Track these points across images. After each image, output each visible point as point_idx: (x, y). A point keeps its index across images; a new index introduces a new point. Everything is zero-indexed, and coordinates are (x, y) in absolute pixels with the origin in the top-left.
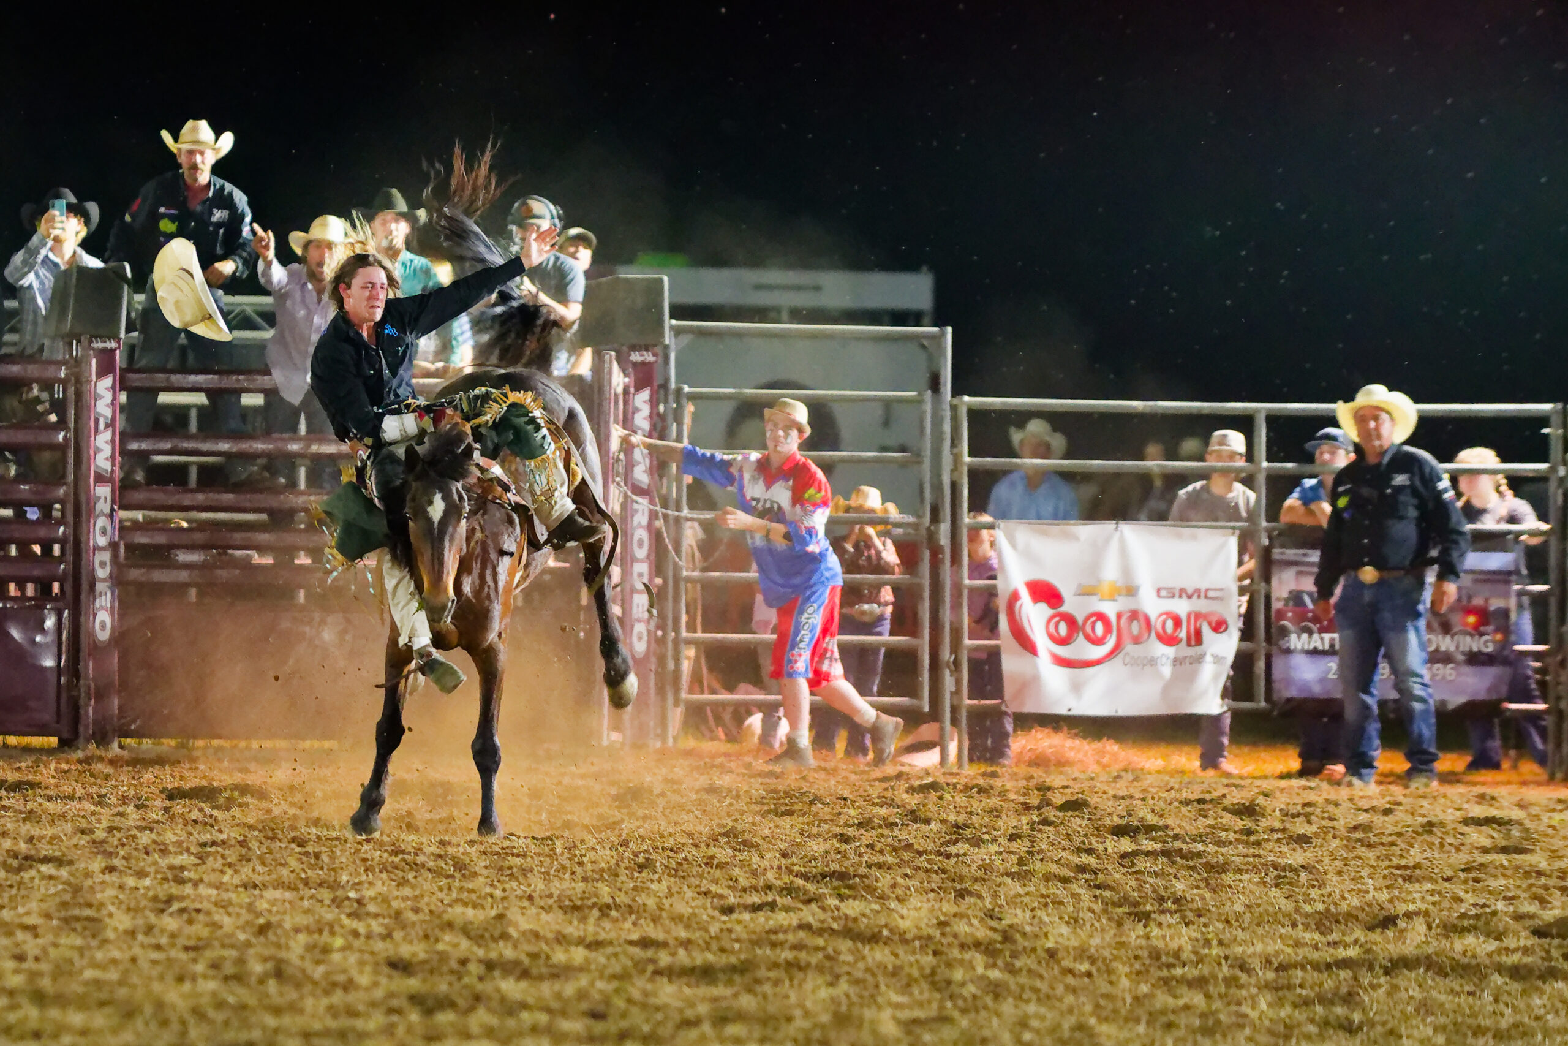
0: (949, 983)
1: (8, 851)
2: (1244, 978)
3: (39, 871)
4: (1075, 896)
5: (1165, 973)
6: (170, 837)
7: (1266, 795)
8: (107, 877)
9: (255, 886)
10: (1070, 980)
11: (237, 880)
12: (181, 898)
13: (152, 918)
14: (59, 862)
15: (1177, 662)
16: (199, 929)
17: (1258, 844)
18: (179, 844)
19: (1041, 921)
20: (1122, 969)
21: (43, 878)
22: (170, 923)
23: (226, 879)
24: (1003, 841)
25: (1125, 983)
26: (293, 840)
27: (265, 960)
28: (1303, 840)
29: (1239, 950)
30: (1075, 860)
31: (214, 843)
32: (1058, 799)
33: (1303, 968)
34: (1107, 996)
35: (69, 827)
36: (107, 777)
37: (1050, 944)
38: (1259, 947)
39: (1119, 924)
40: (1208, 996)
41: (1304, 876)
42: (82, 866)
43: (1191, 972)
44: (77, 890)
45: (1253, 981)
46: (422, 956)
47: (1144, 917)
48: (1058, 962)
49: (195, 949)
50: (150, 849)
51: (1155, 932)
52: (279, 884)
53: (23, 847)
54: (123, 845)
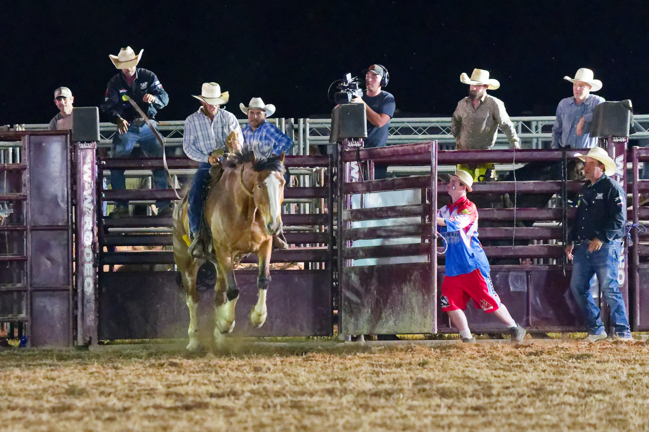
1: (579, 389)
3: (594, 397)
8: (628, 399)
14: (605, 393)
21: (597, 400)
35: (607, 376)
36: (625, 351)
42: (616, 394)
44: (614, 406)
53: (586, 386)
54: (635, 384)
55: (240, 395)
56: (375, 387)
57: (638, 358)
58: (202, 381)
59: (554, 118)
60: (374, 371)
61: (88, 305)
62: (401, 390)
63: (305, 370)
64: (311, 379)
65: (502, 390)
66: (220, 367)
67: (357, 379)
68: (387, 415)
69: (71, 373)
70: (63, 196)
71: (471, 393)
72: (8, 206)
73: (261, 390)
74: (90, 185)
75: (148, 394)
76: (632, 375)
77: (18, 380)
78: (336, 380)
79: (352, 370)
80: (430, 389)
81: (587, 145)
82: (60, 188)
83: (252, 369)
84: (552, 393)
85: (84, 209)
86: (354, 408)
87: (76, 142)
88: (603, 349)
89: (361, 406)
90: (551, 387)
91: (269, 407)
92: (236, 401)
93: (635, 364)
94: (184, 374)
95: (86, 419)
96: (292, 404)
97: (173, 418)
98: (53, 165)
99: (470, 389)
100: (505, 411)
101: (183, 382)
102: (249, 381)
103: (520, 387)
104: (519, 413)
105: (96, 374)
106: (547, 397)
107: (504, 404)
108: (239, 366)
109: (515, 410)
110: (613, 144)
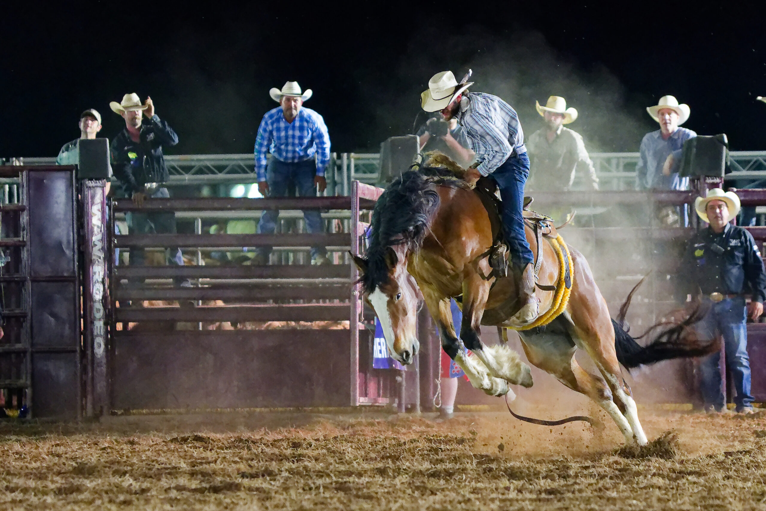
1: (669, 469)
3: (687, 480)
8: (726, 482)
14: (699, 474)
21: (690, 483)
36: (722, 426)
42: (712, 476)
44: (710, 490)
53: (678, 466)
54: (734, 464)
55: (276, 475)
56: (433, 466)
57: (737, 433)
58: (232, 459)
59: (638, 154)
60: (432, 447)
61: (99, 370)
62: (464, 470)
63: (351, 447)
64: (359, 457)
65: (580, 470)
66: (254, 442)
67: (412, 458)
68: (448, 499)
69: (79, 449)
70: (69, 242)
71: (544, 474)
72: (4, 253)
73: (301, 469)
74: (99, 230)
75: (170, 474)
76: (730, 454)
77: (17, 456)
78: (387, 458)
79: (407, 446)
80: (496, 469)
81: (675, 187)
82: (65, 232)
83: (290, 444)
84: (638, 474)
85: (94, 257)
86: (409, 491)
87: (83, 179)
88: (696, 423)
89: (417, 488)
90: (637, 467)
91: (311, 489)
92: (273, 483)
93: (733, 441)
94: (211, 450)
95: (98, 502)
96: (338, 485)
97: (200, 501)
98: (56, 205)
99: (543, 469)
100: (584, 494)
101: (210, 459)
102: (287, 459)
103: (601, 467)
104: (600, 497)
105: (109, 450)
106: (632, 479)
107: (582, 487)
108: (275, 441)
109: (596, 493)
110: (706, 185)
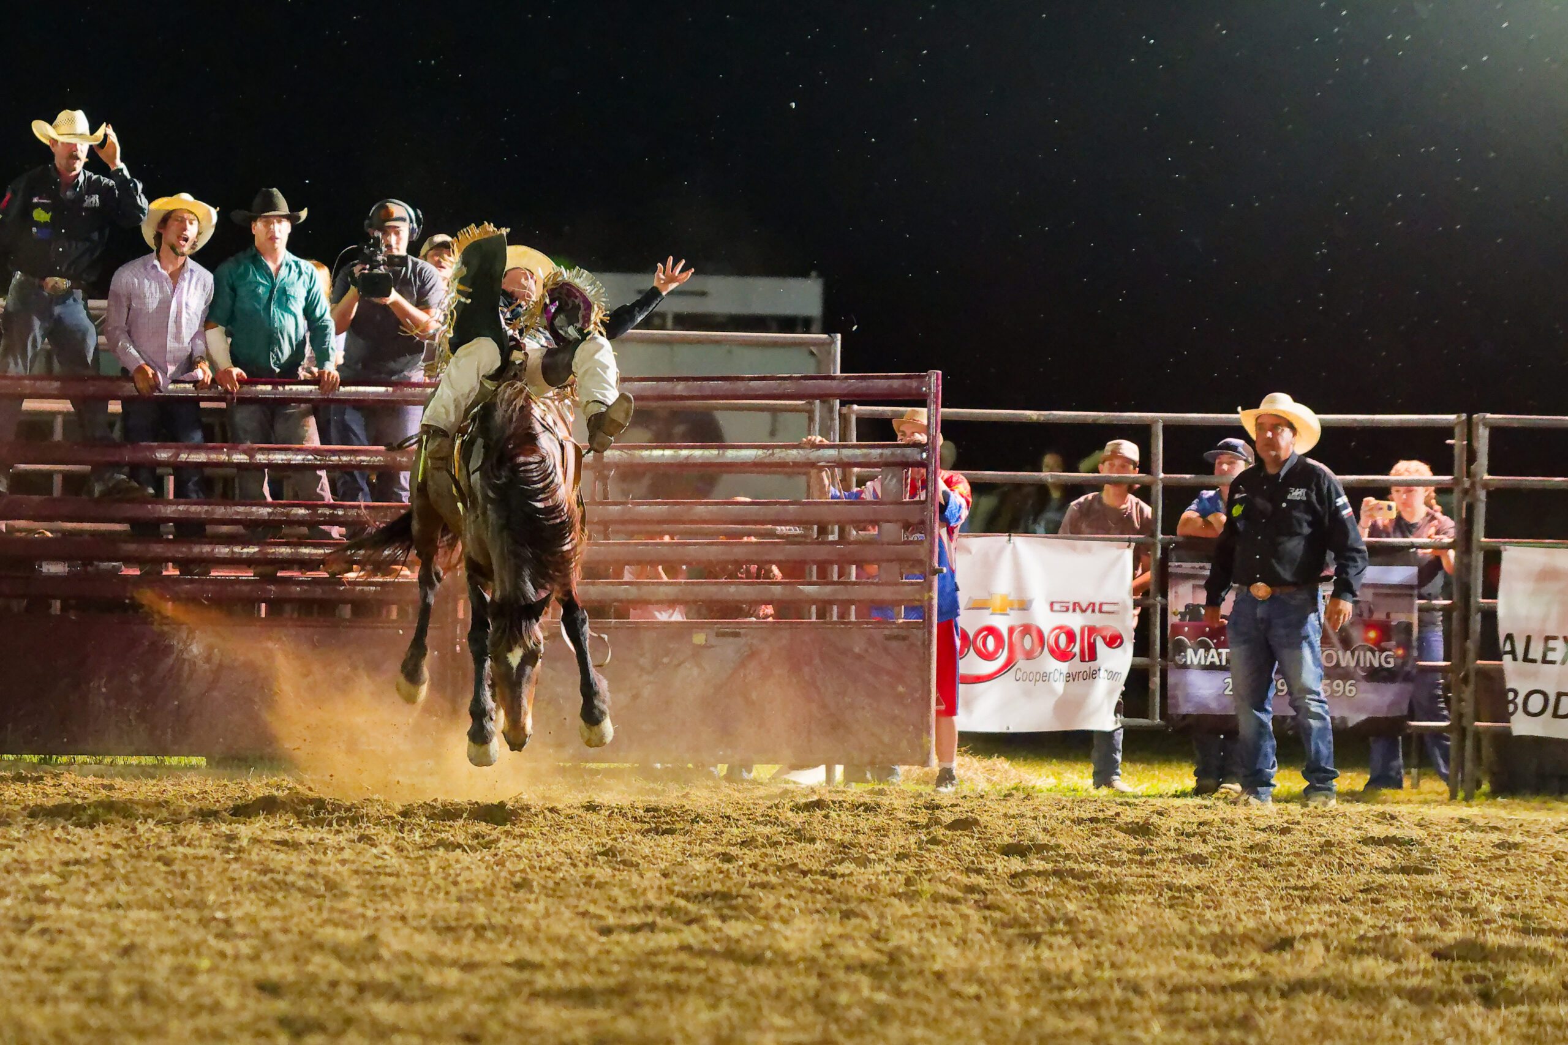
0: (834, 1005)
2: (1136, 1001)
4: (965, 917)
5: (1055, 996)
6: (32, 856)
7: (1160, 814)
9: (119, 906)
10: (959, 1003)
11: (100, 900)
12: (43, 918)
13: (13, 938)
15: (1070, 677)
16: (61, 950)
17: (1152, 863)
18: (41, 862)
19: (928, 942)
20: (1011, 991)
22: (31, 943)
23: (89, 898)
24: (890, 861)
25: (1014, 1006)
26: (159, 859)
27: (128, 982)
28: (1198, 860)
29: (1131, 973)
30: (964, 880)
31: (77, 862)
32: (947, 817)
33: (1197, 990)
34: (997, 1021)
37: (938, 966)
38: (1152, 970)
39: (1009, 946)
40: (1100, 1020)
41: (1199, 896)
43: (1083, 995)
45: (1147, 1004)
46: (291, 977)
47: (1036, 939)
48: (945, 984)
49: (57, 970)
50: (11, 868)
51: (1046, 954)
52: (144, 904)
